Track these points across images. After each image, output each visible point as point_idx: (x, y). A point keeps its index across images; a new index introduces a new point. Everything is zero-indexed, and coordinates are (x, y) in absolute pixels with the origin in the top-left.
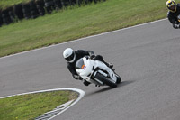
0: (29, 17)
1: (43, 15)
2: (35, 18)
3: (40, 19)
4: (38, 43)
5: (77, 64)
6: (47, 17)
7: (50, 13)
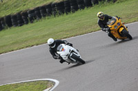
0: (16, 25)
1: (27, 23)
2: (21, 26)
3: (25, 26)
4: (24, 45)
5: (58, 49)
6: (30, 25)
7: (32, 22)
